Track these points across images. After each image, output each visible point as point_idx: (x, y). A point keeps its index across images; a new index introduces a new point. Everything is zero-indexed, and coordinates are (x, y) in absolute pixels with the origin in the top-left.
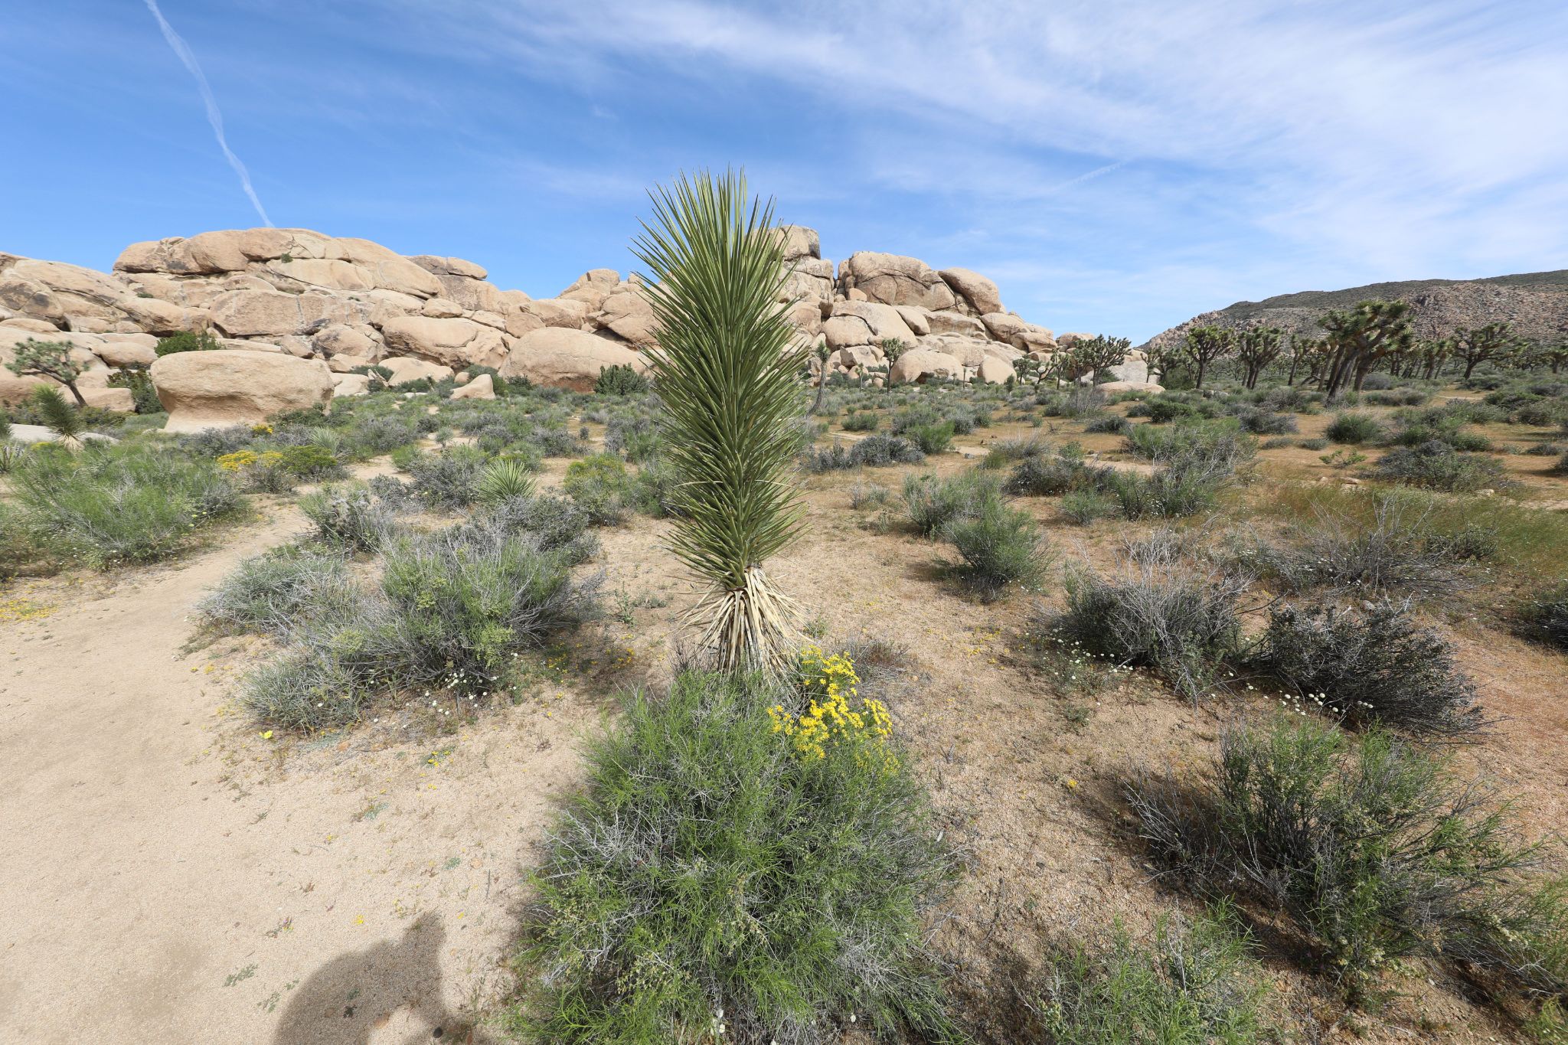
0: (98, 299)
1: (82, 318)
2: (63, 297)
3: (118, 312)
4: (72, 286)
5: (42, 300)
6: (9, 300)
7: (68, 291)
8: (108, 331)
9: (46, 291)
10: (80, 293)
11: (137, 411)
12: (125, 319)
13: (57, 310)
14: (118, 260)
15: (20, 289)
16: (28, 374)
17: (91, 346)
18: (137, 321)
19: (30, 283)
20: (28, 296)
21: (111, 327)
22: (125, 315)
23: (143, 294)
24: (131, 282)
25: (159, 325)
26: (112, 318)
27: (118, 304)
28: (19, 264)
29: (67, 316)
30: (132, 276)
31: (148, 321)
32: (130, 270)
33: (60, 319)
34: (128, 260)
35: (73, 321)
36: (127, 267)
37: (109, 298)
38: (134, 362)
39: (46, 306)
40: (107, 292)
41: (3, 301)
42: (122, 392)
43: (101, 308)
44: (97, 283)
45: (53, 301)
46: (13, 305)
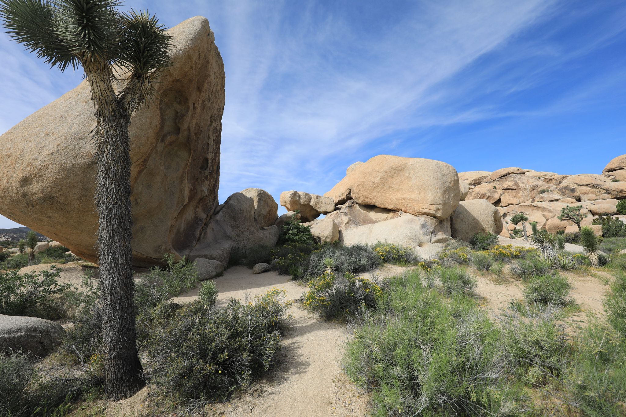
0: (594, 186)
1: (586, 195)
2: (580, 188)
3: (601, 190)
4: (585, 183)
5: (573, 190)
6: (562, 192)
7: (583, 185)
8: (596, 200)
9: (575, 186)
10: (587, 185)
11: (603, 236)
12: (604, 193)
13: (576, 194)
14: (606, 168)
15: (566, 188)
16: (564, 220)
17: (587, 207)
18: (609, 194)
19: (570, 184)
20: (569, 190)
21: (597, 198)
22: (604, 191)
23: (615, 181)
24: (610, 176)
25: (620, 194)
26: (599, 194)
27: (603, 187)
28: (568, 178)
29: (581, 195)
30: (610, 173)
31: (615, 193)
32: (610, 171)
33: (578, 197)
34: (610, 166)
35: (583, 197)
36: (609, 170)
37: (599, 185)
38: (606, 213)
39: (574, 192)
40: (598, 182)
41: (560, 193)
42: (598, 227)
43: (595, 190)
44: (595, 180)
45: (577, 190)
46: (563, 194)
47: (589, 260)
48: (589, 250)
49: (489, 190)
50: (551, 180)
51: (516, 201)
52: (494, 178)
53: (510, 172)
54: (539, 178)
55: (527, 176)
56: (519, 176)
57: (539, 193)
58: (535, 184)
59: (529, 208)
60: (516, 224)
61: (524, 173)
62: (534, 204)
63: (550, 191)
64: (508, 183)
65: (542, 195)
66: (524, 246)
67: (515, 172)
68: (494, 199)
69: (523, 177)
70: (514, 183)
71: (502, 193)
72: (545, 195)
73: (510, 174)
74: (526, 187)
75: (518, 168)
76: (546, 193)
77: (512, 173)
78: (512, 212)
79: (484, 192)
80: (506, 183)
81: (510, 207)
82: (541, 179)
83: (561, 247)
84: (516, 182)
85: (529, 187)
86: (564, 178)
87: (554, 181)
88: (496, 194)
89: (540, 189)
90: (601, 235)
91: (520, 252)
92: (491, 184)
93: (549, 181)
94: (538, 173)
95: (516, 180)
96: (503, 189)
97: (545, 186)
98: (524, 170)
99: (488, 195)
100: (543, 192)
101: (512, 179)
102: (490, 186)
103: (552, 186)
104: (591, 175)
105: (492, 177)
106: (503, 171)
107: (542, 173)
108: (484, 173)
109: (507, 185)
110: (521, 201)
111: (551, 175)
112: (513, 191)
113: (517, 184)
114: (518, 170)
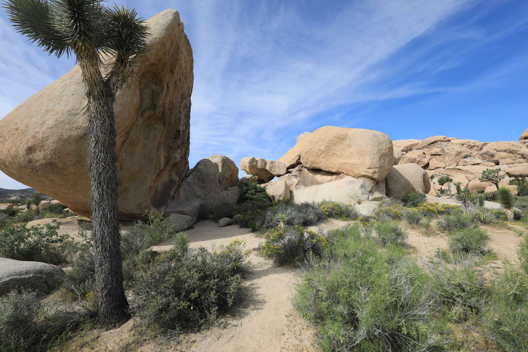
0: (511, 152)
1: (504, 160)
2: (499, 153)
3: (517, 155)
4: (503, 149)
5: (492, 156)
6: (483, 157)
7: (501, 151)
8: (512, 164)
9: (495, 152)
10: (505, 151)
11: (518, 195)
12: (520, 158)
13: (495, 159)
14: (522, 136)
15: (486, 153)
16: (484, 181)
17: (505, 170)
18: (524, 158)
19: (490, 150)
20: (488, 155)
21: (514, 162)
22: (520, 156)
24: (525, 143)
26: (515, 158)
27: (519, 152)
28: (489, 145)
29: (499, 160)
30: (526, 141)
33: (496, 161)
34: (525, 135)
35: (501, 161)
36: (524, 137)
37: (515, 151)
38: (521, 175)
39: (493, 157)
40: (515, 148)
41: (481, 158)
42: (514, 187)
43: (511, 155)
44: (512, 146)
45: (496, 155)
46: (484, 159)
47: (506, 215)
48: (506, 206)
49: (419, 156)
50: (473, 146)
51: (442, 165)
52: (424, 145)
53: (438, 140)
54: (463, 145)
55: (452, 144)
56: (445, 143)
57: (462, 158)
58: (459, 150)
59: (454, 171)
60: (443, 185)
61: (449, 141)
62: (458, 167)
63: (473, 156)
64: (436, 150)
65: (465, 160)
66: (449, 204)
67: (442, 140)
68: (424, 163)
69: (449, 144)
70: (441, 149)
71: (430, 159)
72: (468, 160)
73: (437, 142)
74: (451, 153)
75: (444, 137)
76: (468, 158)
77: (440, 141)
78: (439, 174)
79: (415, 157)
80: (434, 149)
81: (437, 170)
82: (465, 146)
83: (482, 204)
84: (443, 148)
85: (454, 153)
86: (485, 145)
87: (476, 148)
88: (425, 159)
89: (464, 154)
90: (517, 194)
91: (446, 208)
92: (421, 150)
93: (471, 147)
94: (462, 141)
95: (443, 146)
96: (431, 155)
97: (468, 151)
98: (450, 138)
99: (418, 159)
100: (466, 157)
101: (439, 146)
102: (420, 152)
103: (474, 152)
104: (509, 142)
105: (421, 144)
106: (431, 139)
107: (466, 141)
108: (415, 141)
109: (435, 151)
110: (447, 165)
111: (473, 142)
112: (440, 156)
113: (443, 150)
114: (445, 138)
